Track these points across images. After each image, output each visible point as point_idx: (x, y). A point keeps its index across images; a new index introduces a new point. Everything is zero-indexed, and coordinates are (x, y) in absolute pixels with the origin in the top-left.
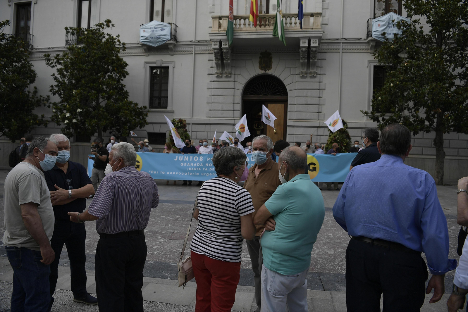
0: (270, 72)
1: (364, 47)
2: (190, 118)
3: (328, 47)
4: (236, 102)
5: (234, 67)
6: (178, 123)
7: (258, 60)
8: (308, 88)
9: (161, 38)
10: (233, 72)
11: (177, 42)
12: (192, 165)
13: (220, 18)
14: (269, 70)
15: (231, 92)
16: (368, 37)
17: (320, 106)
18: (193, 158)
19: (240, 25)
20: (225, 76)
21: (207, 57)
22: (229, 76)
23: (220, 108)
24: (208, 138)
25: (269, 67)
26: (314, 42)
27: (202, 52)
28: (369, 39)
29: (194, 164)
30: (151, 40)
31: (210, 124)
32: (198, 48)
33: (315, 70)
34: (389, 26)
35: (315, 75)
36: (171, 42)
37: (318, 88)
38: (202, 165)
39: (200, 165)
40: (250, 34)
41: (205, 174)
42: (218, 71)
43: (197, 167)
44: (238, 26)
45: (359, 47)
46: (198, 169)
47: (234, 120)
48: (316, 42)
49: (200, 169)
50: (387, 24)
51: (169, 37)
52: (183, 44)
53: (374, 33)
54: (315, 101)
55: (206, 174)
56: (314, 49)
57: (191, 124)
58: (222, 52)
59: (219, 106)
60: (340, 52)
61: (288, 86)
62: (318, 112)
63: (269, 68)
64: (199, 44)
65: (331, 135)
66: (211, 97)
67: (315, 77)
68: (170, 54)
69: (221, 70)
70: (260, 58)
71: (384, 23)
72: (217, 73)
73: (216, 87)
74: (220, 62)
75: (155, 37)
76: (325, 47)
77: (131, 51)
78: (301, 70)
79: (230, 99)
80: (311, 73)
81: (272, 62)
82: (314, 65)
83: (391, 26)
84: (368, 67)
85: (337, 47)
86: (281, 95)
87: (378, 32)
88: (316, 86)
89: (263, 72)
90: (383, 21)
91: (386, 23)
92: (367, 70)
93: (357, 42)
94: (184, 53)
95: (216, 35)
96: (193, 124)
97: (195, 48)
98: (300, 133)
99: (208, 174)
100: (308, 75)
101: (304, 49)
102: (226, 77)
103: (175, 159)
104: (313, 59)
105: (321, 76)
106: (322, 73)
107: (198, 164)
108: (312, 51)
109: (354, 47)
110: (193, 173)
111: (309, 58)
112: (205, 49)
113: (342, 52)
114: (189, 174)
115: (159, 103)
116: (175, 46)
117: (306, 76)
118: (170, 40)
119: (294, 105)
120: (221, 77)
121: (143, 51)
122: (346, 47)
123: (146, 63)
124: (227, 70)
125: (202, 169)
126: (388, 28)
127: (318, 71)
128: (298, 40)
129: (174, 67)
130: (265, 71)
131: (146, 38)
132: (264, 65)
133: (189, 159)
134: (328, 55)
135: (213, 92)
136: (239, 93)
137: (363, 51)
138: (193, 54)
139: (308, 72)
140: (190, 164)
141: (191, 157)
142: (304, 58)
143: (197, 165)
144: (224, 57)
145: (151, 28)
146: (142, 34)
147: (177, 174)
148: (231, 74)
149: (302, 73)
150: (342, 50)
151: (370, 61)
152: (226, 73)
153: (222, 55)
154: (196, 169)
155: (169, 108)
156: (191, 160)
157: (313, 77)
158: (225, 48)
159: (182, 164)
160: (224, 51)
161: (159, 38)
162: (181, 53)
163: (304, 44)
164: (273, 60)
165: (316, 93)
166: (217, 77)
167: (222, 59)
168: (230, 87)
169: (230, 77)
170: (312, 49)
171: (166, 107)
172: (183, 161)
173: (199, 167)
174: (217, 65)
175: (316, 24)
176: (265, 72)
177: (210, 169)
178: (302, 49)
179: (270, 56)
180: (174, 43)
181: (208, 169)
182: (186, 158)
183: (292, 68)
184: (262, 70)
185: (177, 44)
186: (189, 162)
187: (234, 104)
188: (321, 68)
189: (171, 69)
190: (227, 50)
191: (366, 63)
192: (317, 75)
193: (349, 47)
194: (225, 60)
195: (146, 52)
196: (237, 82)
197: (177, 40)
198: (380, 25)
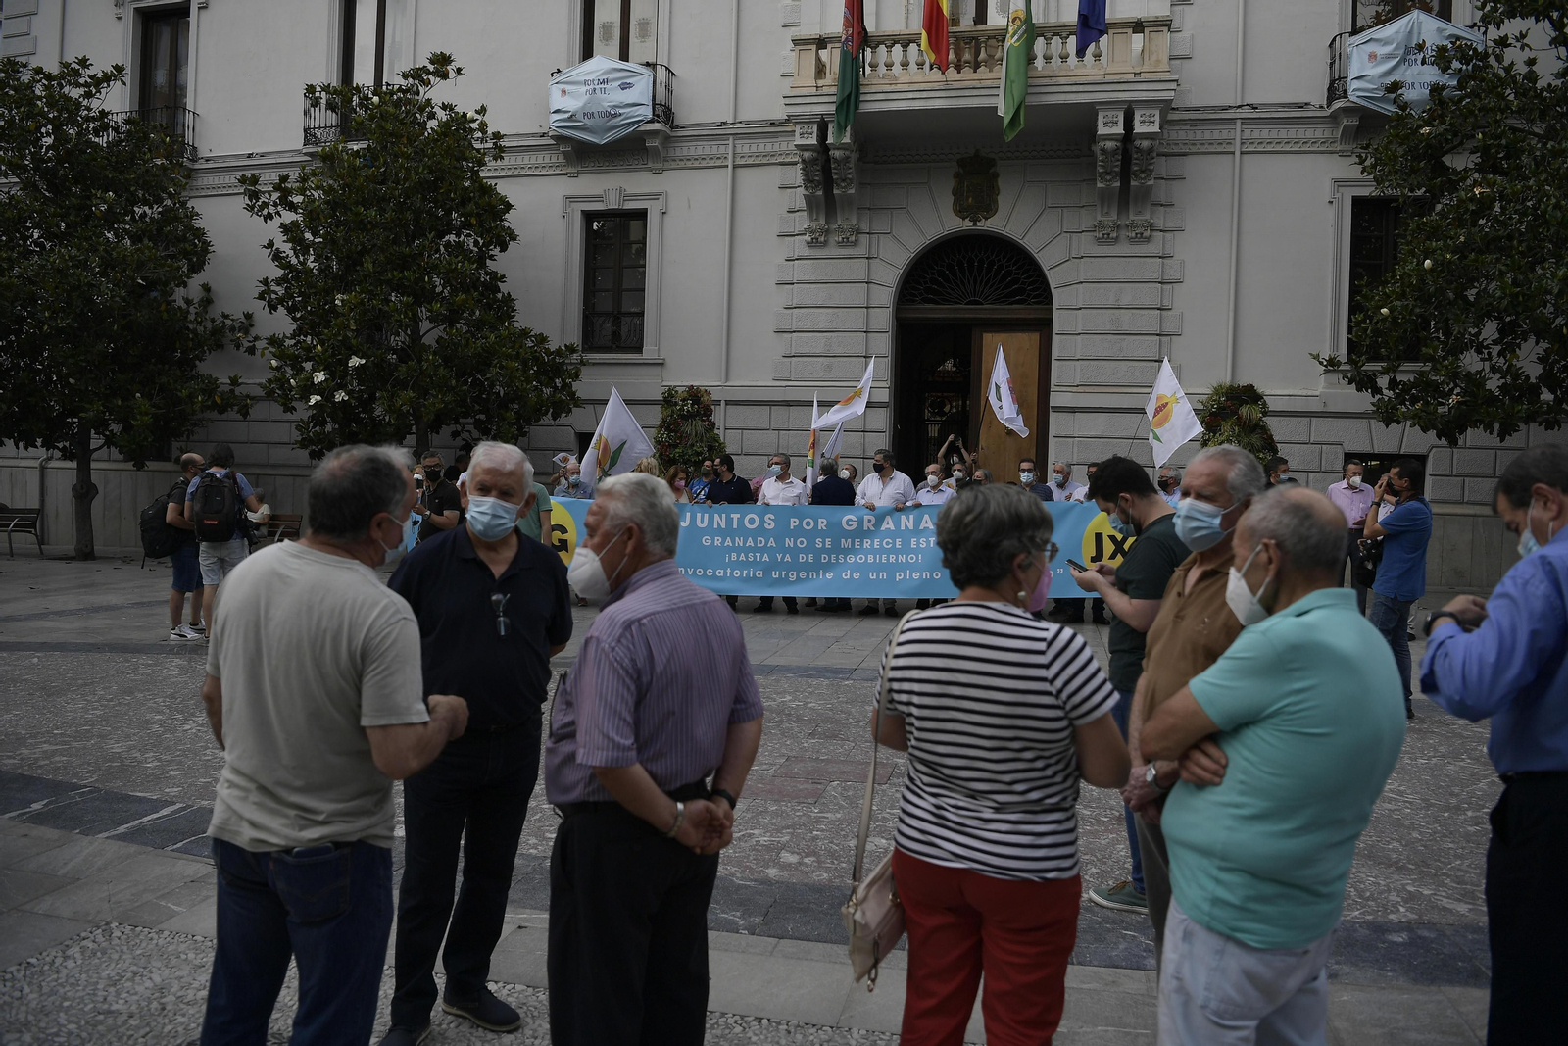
0: (991, 225)
1: (1320, 132)
2: (720, 384)
3: (1191, 136)
4: (874, 327)
5: (869, 209)
6: (684, 400)
7: (951, 184)
8: (1121, 277)
9: (620, 114)
10: (865, 227)
11: (674, 127)
12: (739, 542)
13: (821, 43)
14: (986, 219)
15: (857, 295)
16: (1331, 99)
17: (1164, 339)
18: (741, 521)
19: (889, 65)
20: (836, 239)
21: (775, 176)
22: (853, 239)
23: (818, 351)
25: (988, 208)
26: (1147, 119)
27: (758, 162)
28: (1338, 104)
29: (745, 542)
30: (587, 121)
31: (788, 404)
32: (745, 147)
33: (1147, 216)
34: (1406, 60)
35: (1147, 234)
36: (656, 127)
37: (1156, 276)
38: (772, 543)
39: (767, 543)
40: (925, 95)
41: (784, 572)
42: (814, 225)
43: (755, 549)
44: (882, 69)
45: (1301, 134)
46: (761, 557)
48: (1152, 119)
49: (766, 558)
50: (1402, 52)
51: (647, 112)
52: (695, 133)
53: (1353, 86)
54: (1149, 321)
55: (787, 575)
56: (1145, 144)
57: (723, 403)
58: (828, 160)
59: (817, 343)
60: (1233, 153)
61: (1052, 271)
62: (1156, 361)
63: (988, 212)
64: (749, 131)
65: (1209, 440)
66: (791, 311)
67: (1148, 240)
68: (651, 170)
69: (822, 222)
70: (957, 176)
71: (1388, 49)
72: (809, 231)
73: (806, 278)
74: (820, 193)
75: (599, 114)
76: (1182, 135)
77: (520, 162)
78: (1099, 218)
79: (856, 320)
80: (1133, 226)
81: (998, 190)
82: (1145, 196)
83: (1412, 60)
84: (1331, 202)
85: (1225, 135)
86: (1029, 304)
87: (1369, 82)
88: (1152, 269)
89: (967, 225)
90: (1385, 42)
91: (1396, 49)
92: (1330, 213)
93: (1293, 115)
94: (697, 164)
95: (808, 100)
96: (728, 403)
97: (735, 147)
98: (1093, 434)
100: (1124, 233)
101: (1110, 145)
102: (840, 244)
104: (1142, 179)
105: (1168, 235)
106: (1170, 225)
107: (759, 539)
108: (1139, 150)
109: (1283, 134)
110: (745, 571)
111: (1125, 175)
112: (769, 148)
113: (1242, 153)
114: (731, 573)
115: (616, 335)
116: (667, 140)
117: (1114, 235)
118: (651, 121)
119: (1076, 337)
120: (825, 244)
121: (562, 159)
122: (1256, 134)
123: (571, 199)
124: (845, 221)
125: (773, 557)
126: (1403, 67)
127: (1159, 220)
128: (1089, 111)
129: (663, 213)
130: (975, 221)
131: (571, 115)
132: (970, 200)
133: (729, 521)
134: (1192, 166)
135: (798, 294)
136: (885, 296)
137: (1315, 148)
138: (727, 166)
139: (1123, 221)
140: (733, 542)
141: (735, 516)
142: (1108, 174)
143: (755, 542)
144: (835, 177)
145: (586, 83)
146: (557, 101)
148: (858, 232)
149: (1100, 226)
150: (1242, 143)
151: (1339, 183)
152: (841, 230)
153: (827, 171)
154: (755, 557)
155: (649, 352)
156: (735, 526)
157: (1141, 239)
158: (838, 147)
159: (706, 541)
160: (837, 154)
161: (616, 115)
162: (689, 164)
163: (1109, 127)
164: (1000, 182)
165: (1149, 295)
166: (811, 244)
167: (828, 183)
168: (854, 278)
169: (855, 244)
170: (1137, 143)
171: (639, 349)
172: (710, 531)
173: (763, 550)
174: (811, 204)
175: (1154, 58)
176: (975, 225)
177: (802, 558)
178: (1102, 144)
179: (992, 170)
180: (664, 129)
181: (795, 557)
182: (720, 520)
183: (1065, 210)
184: (964, 219)
185: (674, 134)
186: (728, 532)
187: (869, 335)
188: (1168, 209)
189: (653, 219)
190: (847, 153)
191: (1326, 190)
192: (1155, 234)
193: (1265, 134)
194: (838, 186)
195: (569, 164)
196: (879, 260)
197: (674, 118)
198: (1376, 56)
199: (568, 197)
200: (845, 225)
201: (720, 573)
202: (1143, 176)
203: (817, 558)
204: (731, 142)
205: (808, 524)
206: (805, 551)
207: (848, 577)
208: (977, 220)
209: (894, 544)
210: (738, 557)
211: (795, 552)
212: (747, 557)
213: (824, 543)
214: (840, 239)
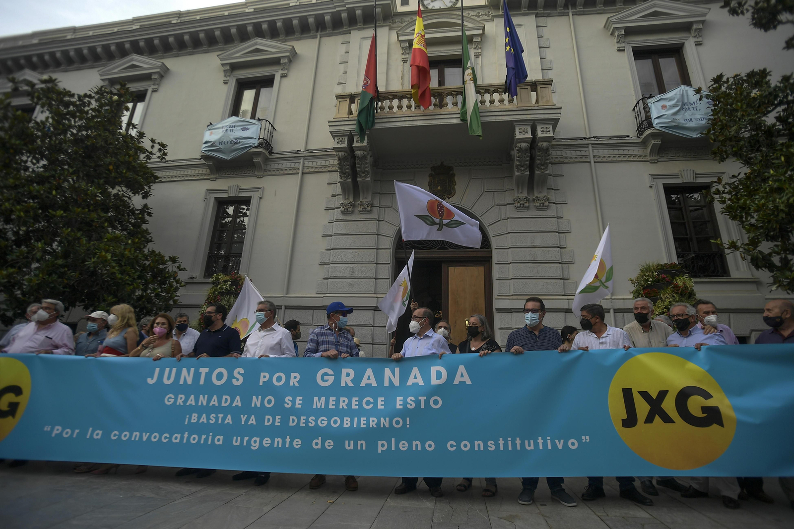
1: (637, 151)
2: (282, 296)
3: (564, 153)
4: (381, 261)
5: (379, 193)
7: (428, 178)
8: (533, 230)
9: (240, 142)
10: (376, 203)
11: (271, 153)
12: (203, 400)
13: (352, 98)
15: (371, 241)
16: (642, 130)
17: (564, 266)
18: (208, 376)
19: (391, 108)
20: (359, 209)
21: (326, 178)
22: (369, 209)
23: (346, 274)
25: (450, 192)
26: (544, 129)
27: (316, 170)
28: (647, 133)
29: (209, 401)
30: (221, 146)
32: (309, 163)
33: (545, 194)
34: (684, 107)
35: (547, 204)
36: (260, 149)
37: (555, 228)
38: (238, 402)
39: (232, 402)
40: (411, 118)
41: (246, 439)
42: (346, 202)
43: (217, 409)
44: (387, 109)
45: (626, 152)
46: (224, 419)
47: (377, 298)
48: (548, 130)
49: (229, 420)
50: (680, 104)
51: (255, 142)
52: (283, 156)
53: (655, 122)
54: (554, 255)
55: (249, 442)
56: (545, 144)
58: (354, 157)
59: (345, 270)
60: (590, 162)
61: (490, 227)
62: (561, 279)
63: (449, 195)
64: (313, 155)
66: (330, 251)
67: (547, 208)
68: (255, 176)
69: (351, 200)
70: (431, 175)
71: (673, 103)
72: (343, 205)
73: (339, 232)
74: (350, 180)
75: (228, 142)
76: (559, 153)
77: (185, 173)
78: (516, 195)
79: (370, 256)
80: (538, 199)
81: (455, 182)
82: (544, 180)
83: (687, 107)
84: (651, 187)
85: (583, 153)
87: (665, 118)
88: (551, 224)
90: (670, 99)
91: (677, 102)
92: (652, 192)
93: (621, 142)
94: (282, 172)
95: (343, 123)
97: (304, 163)
99: (258, 439)
100: (532, 205)
101: (524, 145)
102: (361, 212)
103: (150, 381)
104: (541, 170)
105: (558, 206)
106: (558, 200)
107: (224, 397)
108: (541, 149)
109: (616, 152)
110: (204, 437)
111: (531, 168)
112: (323, 163)
113: (595, 162)
114: (188, 438)
116: (267, 160)
117: (527, 205)
118: (257, 147)
119: (508, 265)
120: (352, 212)
121: (208, 171)
122: (601, 153)
123: (209, 191)
124: (364, 199)
125: (236, 419)
126: (682, 112)
127: (552, 196)
128: (510, 126)
129: (260, 198)
131: (213, 144)
132: (439, 188)
133: (197, 375)
134: (566, 169)
135: (335, 242)
136: (387, 242)
137: (635, 159)
138: (298, 173)
139: (531, 198)
140: (197, 400)
141: (204, 371)
142: (522, 166)
143: (220, 401)
144: (358, 169)
145: (223, 127)
146: (207, 137)
147: (145, 439)
148: (372, 206)
149: (518, 199)
150: (594, 157)
151: (654, 177)
152: (362, 204)
153: (353, 167)
154: (217, 418)
156: (202, 382)
157: (543, 207)
158: (359, 148)
159: (169, 400)
160: (359, 153)
161: (237, 143)
162: (278, 173)
163: (522, 134)
164: (456, 179)
165: (552, 239)
166: (343, 213)
167: (354, 175)
168: (369, 231)
169: (370, 212)
170: (540, 144)
172: (176, 388)
173: (226, 411)
174: (345, 189)
175: (544, 100)
177: (268, 420)
178: (519, 145)
179: (451, 172)
180: (264, 151)
181: (260, 420)
182: (187, 376)
183: (496, 193)
185: (271, 157)
186: (194, 389)
187: (378, 265)
188: (557, 192)
189: (254, 202)
190: (365, 153)
191: (647, 181)
192: (551, 204)
193: (606, 152)
194: (360, 176)
195: (212, 172)
196: (384, 222)
197: (272, 150)
198: (666, 106)
199: (208, 191)
200: (364, 201)
201: (176, 438)
202: (543, 167)
203: (285, 421)
204: (302, 161)
205: (278, 380)
206: (273, 412)
207: (319, 447)
209: (376, 403)
210: (199, 418)
211: (260, 413)
212: (208, 418)
213: (294, 402)
214: (361, 209)
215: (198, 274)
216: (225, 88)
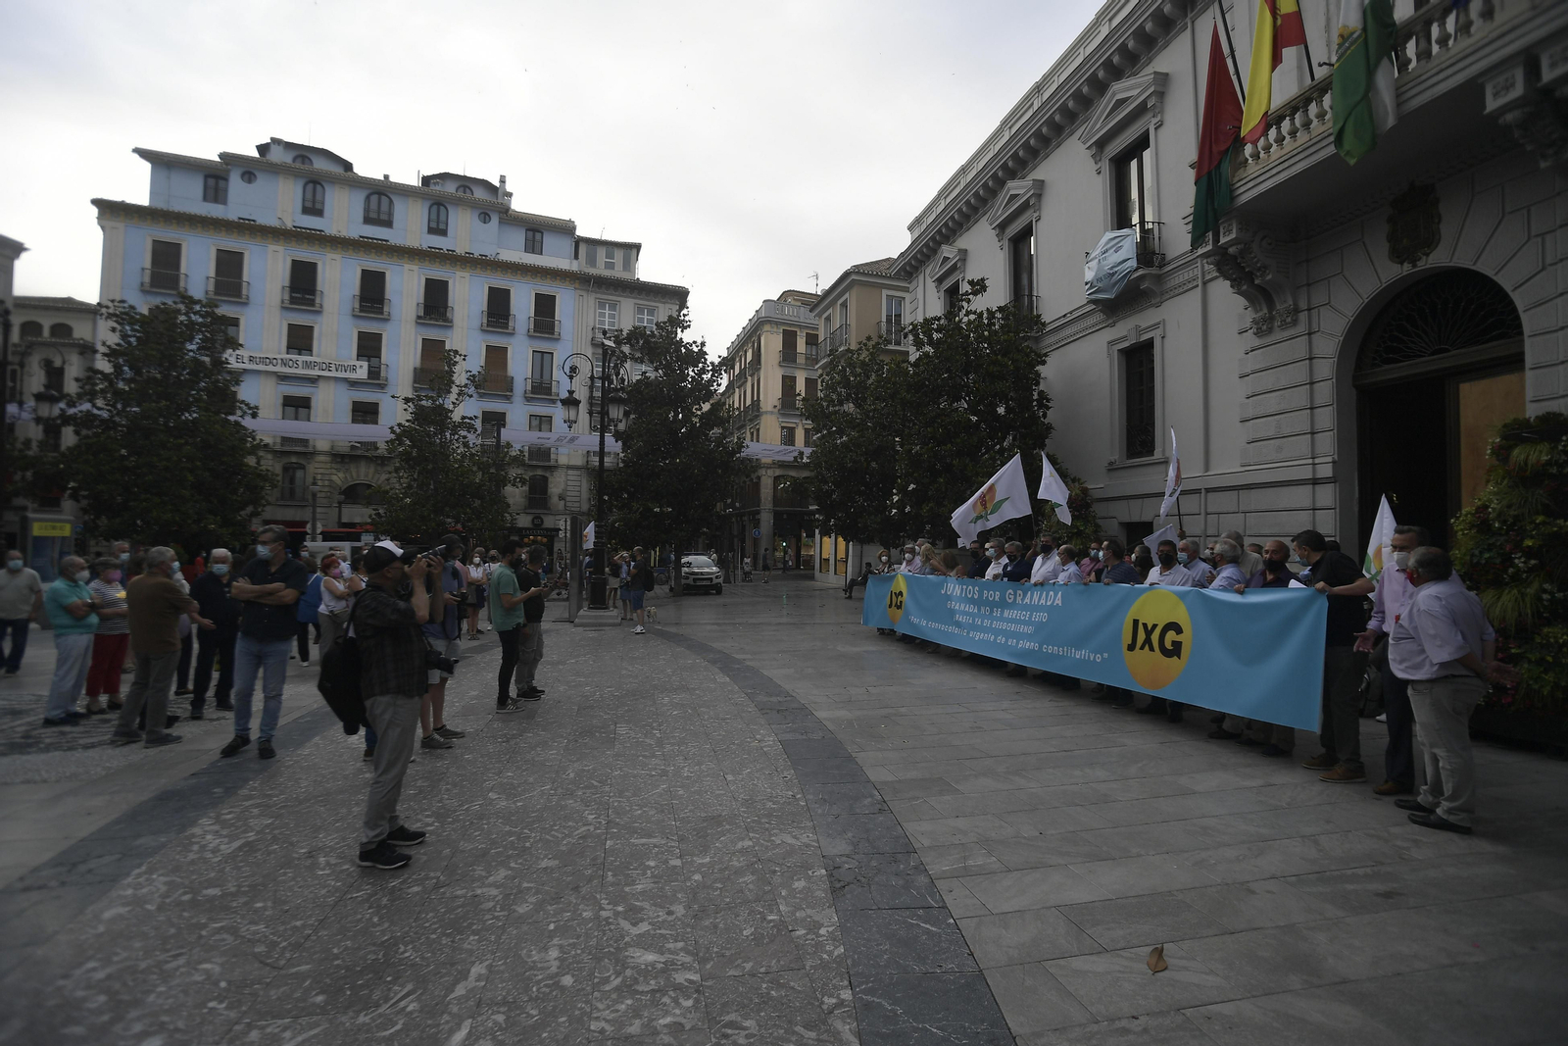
0: (1437, 258)
2: (1201, 475)
4: (1317, 403)
7: (1385, 229)
9: (1117, 272)
10: (1303, 305)
11: (1162, 265)
14: (1427, 255)
15: (1301, 373)
20: (1277, 323)
22: (1291, 319)
23: (1271, 433)
24: (1248, 533)
25: (1431, 242)
30: (1100, 285)
36: (1140, 272)
42: (1257, 316)
51: (1133, 263)
52: (1175, 266)
57: (1203, 491)
59: (1269, 427)
61: (1517, 292)
63: (1428, 247)
66: (1249, 400)
68: (1152, 306)
69: (1265, 311)
70: (1391, 220)
72: (1254, 321)
73: (1258, 366)
75: (1106, 275)
77: (1084, 325)
79: (1301, 397)
81: (1437, 218)
89: (1407, 268)
94: (1181, 290)
96: (1208, 490)
97: (1203, 266)
102: (1281, 328)
115: (1144, 443)
116: (1159, 279)
118: (1137, 270)
119: (1556, 368)
120: (1270, 331)
121: (1104, 315)
123: (1111, 343)
124: (1283, 304)
129: (1163, 337)
130: (1414, 261)
131: (1093, 282)
132: (1408, 240)
135: (1252, 384)
136: (1328, 368)
138: (1199, 285)
144: (1248, 270)
145: (1096, 257)
146: (1085, 276)
148: (1297, 311)
152: (1280, 314)
155: (1158, 455)
161: (1113, 274)
162: (1177, 292)
164: (1443, 209)
166: (1258, 334)
167: (1247, 277)
168: (1298, 356)
169: (1295, 322)
171: (1151, 452)
176: (1416, 266)
179: (1431, 197)
180: (1151, 271)
183: (1528, 211)
184: (1402, 263)
185: (1163, 271)
187: (1314, 411)
189: (1157, 345)
194: (1257, 276)
195: (1108, 317)
196: (1319, 334)
197: (1164, 259)
199: (1109, 343)
200: (1282, 308)
204: (1199, 264)
208: (1416, 261)
214: (1281, 322)
215: (1117, 457)
216: (1099, 179)
